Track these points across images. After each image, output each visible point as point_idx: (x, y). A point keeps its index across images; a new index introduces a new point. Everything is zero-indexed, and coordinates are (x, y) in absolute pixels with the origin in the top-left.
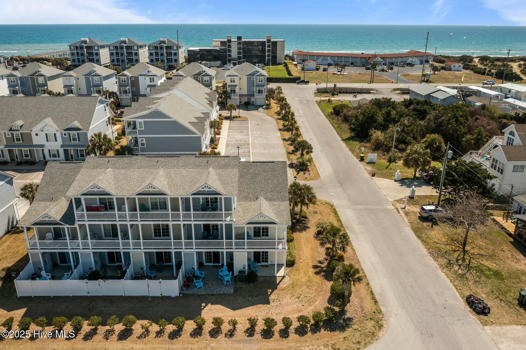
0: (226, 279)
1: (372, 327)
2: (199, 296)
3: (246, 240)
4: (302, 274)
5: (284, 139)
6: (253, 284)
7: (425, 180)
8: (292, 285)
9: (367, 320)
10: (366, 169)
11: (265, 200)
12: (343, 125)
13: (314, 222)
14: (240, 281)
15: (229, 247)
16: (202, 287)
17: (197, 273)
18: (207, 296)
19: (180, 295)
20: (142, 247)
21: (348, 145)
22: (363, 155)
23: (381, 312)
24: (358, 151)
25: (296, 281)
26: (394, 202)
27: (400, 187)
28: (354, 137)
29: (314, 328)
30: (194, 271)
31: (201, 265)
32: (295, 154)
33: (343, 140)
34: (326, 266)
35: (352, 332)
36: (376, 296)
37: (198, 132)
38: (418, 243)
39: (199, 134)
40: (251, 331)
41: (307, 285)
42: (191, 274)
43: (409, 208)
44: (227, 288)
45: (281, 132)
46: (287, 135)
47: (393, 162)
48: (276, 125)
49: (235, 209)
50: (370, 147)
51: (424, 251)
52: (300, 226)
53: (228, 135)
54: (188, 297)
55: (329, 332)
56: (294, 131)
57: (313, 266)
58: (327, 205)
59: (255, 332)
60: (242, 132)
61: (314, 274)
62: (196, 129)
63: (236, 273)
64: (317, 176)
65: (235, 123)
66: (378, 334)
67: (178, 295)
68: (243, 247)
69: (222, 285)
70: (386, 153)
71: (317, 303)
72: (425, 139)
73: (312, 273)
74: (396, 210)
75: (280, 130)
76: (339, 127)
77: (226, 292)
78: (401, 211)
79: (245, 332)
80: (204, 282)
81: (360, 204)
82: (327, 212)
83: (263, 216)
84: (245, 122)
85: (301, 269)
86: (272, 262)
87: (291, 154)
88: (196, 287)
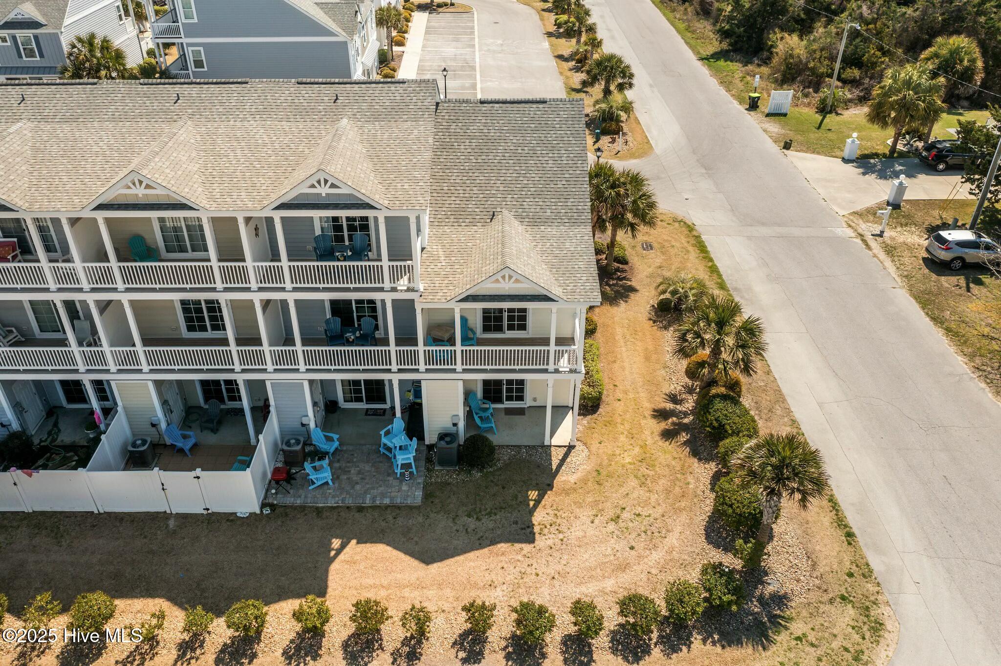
0: (401, 458)
1: (850, 630)
2: (319, 511)
3: (459, 348)
4: (622, 438)
5: (560, 57)
6: (481, 471)
7: (924, 160)
8: (595, 474)
9: (831, 601)
10: (765, 131)
11: (516, 223)
12: (698, 25)
13: (645, 273)
14: (442, 463)
15: (406, 367)
16: (330, 483)
17: (318, 437)
18: (342, 514)
19: (262, 511)
20: (145, 368)
21: (716, 73)
22: (756, 95)
23: (871, 571)
24: (740, 85)
25: (605, 462)
26: (851, 217)
27: (861, 176)
28: (727, 51)
29: (670, 631)
30: (308, 432)
31: (330, 408)
32: (586, 92)
33: (702, 59)
34: (693, 412)
35: (790, 649)
36: (847, 514)
37: (340, 30)
38: (937, 338)
39: (342, 37)
40: (474, 642)
41: (640, 474)
42: (298, 442)
43: (893, 234)
44: (405, 488)
45: (553, 39)
46: (568, 46)
47: (830, 112)
48: (540, 22)
49: (423, 249)
50: (770, 75)
51: (960, 363)
52: (610, 286)
53: (424, 46)
54: (286, 515)
55: (718, 649)
56: (584, 38)
57: (655, 411)
58: (677, 224)
59: (488, 646)
60: (457, 40)
61: (658, 438)
62: (334, 20)
63: (430, 437)
64: (645, 148)
65: (442, 19)
66: (873, 657)
67: (258, 512)
68: (450, 367)
69: (389, 475)
70: (811, 90)
71: (673, 540)
72: (931, 50)
73: (652, 433)
74: (858, 241)
75: (550, 34)
76: (688, 29)
77: (399, 501)
78: (873, 243)
79: (455, 644)
80: (337, 465)
81: (764, 224)
82: (677, 244)
83: (510, 277)
84: (464, 15)
85: (619, 420)
86: (535, 400)
87: (578, 91)
88: (313, 483)
